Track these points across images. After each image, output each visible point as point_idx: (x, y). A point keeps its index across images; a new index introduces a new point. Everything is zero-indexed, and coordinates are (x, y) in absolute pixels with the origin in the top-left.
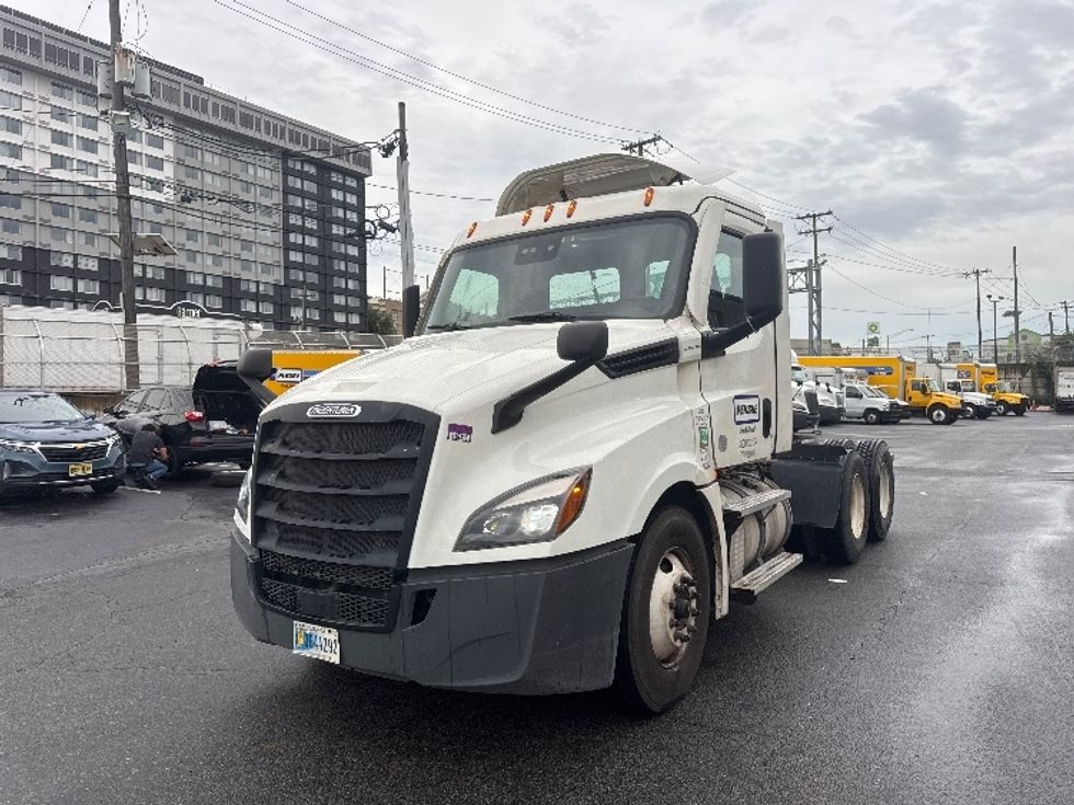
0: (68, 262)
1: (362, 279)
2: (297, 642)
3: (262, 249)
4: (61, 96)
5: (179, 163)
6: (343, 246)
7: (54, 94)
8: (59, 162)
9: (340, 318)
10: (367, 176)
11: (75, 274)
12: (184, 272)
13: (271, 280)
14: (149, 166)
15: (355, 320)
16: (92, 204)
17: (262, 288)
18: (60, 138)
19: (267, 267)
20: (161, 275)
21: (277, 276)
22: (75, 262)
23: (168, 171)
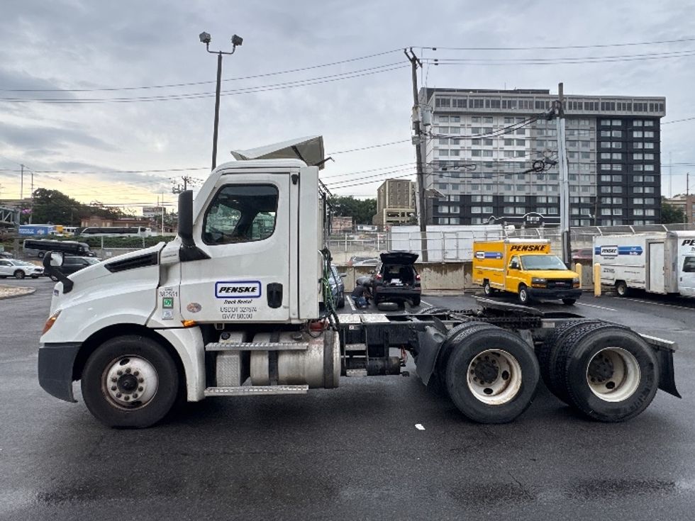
0: (479, 199)
1: (657, 185)
3: (582, 178)
4: (477, 121)
5: (533, 139)
6: (641, 166)
7: (473, 122)
8: (475, 153)
9: (638, 213)
10: (661, 117)
11: (482, 204)
12: (535, 197)
13: (588, 194)
14: (518, 144)
15: (651, 213)
16: (490, 170)
17: (582, 201)
18: (475, 141)
19: (585, 188)
20: (524, 200)
21: (593, 192)
22: (482, 199)
23: (528, 144)
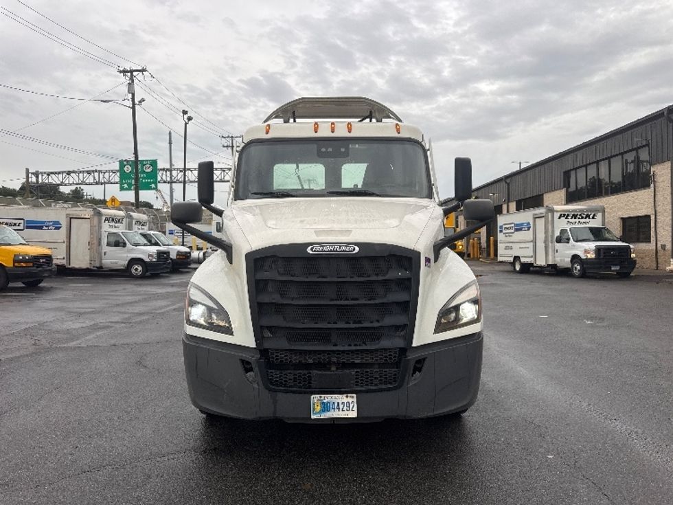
2: (314, 409)
